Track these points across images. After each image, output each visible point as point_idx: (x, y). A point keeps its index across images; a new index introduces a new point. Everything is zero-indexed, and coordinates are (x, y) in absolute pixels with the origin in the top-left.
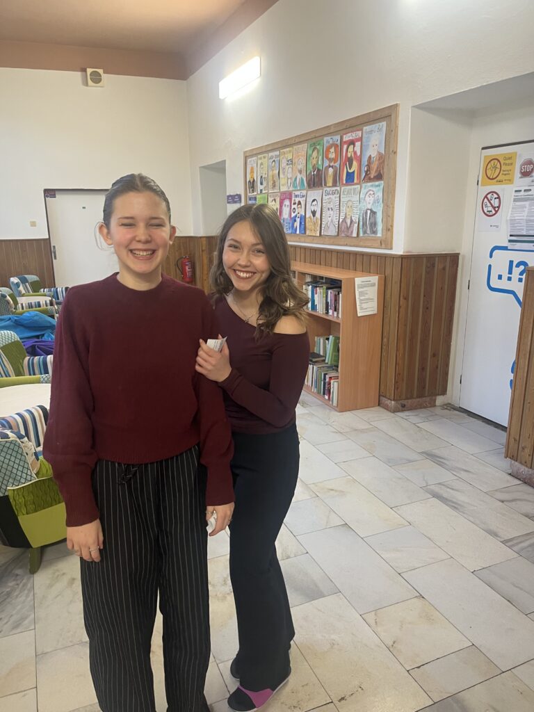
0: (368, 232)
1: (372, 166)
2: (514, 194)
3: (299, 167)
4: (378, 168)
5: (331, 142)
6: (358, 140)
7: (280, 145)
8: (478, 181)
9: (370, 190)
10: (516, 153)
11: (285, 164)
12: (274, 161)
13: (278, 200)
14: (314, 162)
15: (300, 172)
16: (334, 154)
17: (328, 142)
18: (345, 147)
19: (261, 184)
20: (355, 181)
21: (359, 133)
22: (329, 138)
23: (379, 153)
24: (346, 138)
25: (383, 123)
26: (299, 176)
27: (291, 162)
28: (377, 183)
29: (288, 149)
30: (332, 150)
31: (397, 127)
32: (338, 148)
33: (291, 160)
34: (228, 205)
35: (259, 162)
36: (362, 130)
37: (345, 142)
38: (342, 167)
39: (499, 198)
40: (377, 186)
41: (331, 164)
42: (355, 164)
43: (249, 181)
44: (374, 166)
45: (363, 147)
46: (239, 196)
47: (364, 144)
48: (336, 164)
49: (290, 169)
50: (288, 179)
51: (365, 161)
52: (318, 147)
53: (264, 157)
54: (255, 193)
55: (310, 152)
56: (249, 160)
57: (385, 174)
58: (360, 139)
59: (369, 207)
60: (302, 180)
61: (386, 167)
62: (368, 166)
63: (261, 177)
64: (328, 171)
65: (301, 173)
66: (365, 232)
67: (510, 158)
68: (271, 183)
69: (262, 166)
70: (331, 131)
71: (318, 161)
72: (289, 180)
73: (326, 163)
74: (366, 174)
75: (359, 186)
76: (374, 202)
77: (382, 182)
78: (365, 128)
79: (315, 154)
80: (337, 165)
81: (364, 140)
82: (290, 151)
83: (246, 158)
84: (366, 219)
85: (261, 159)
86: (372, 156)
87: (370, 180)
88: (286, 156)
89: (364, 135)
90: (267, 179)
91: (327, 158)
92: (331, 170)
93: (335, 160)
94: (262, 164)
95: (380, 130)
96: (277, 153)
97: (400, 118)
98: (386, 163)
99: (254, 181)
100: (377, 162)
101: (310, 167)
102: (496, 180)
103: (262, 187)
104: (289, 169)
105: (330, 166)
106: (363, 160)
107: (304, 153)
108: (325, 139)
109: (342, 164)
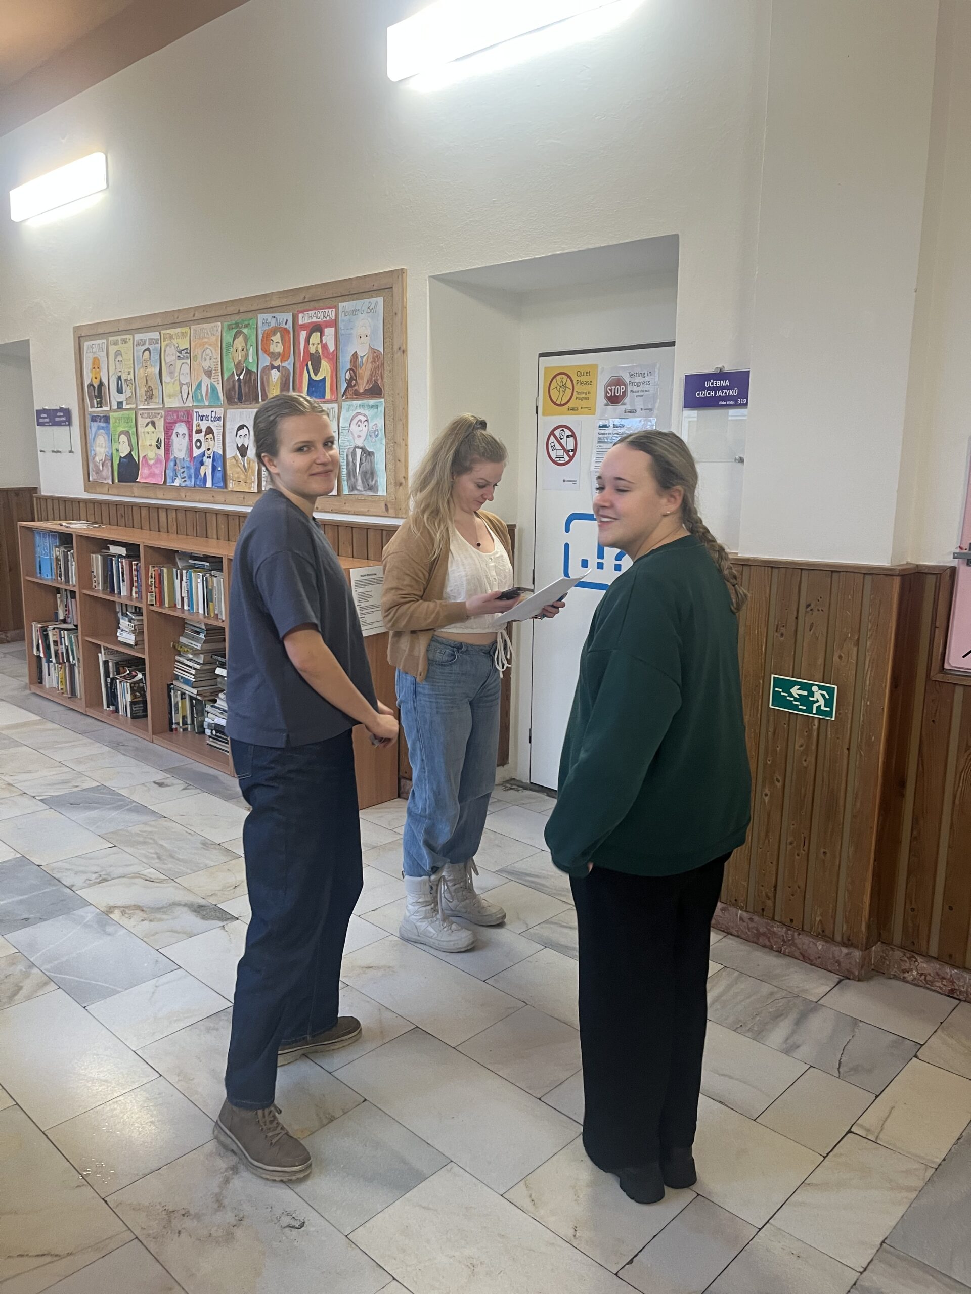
0: (360, 486)
1: (360, 371)
2: (598, 430)
3: (206, 365)
4: (371, 375)
5: (273, 324)
6: (328, 324)
7: (159, 321)
8: (537, 407)
9: (359, 414)
10: (596, 366)
11: (174, 358)
12: (148, 349)
13: (160, 424)
14: (239, 357)
15: (209, 373)
16: (280, 345)
17: (265, 323)
18: (303, 334)
19: (120, 391)
20: (328, 396)
21: (332, 313)
22: (268, 317)
23: (373, 351)
24: (303, 319)
25: (378, 299)
26: (206, 382)
27: (186, 354)
28: (372, 402)
29: (178, 330)
30: (277, 337)
31: (404, 307)
32: (289, 335)
33: (188, 351)
34: (38, 428)
35: (113, 349)
36: (336, 307)
37: (304, 327)
38: (298, 371)
39: (573, 435)
40: (372, 407)
41: (276, 364)
42: (325, 366)
43: (91, 385)
44: (365, 373)
45: (341, 338)
46: (67, 413)
47: (341, 332)
48: (285, 364)
49: (186, 369)
50: (181, 385)
51: (345, 362)
52: (245, 330)
53: (125, 341)
54: (104, 409)
55: (228, 338)
56: (86, 345)
57: (386, 388)
58: (334, 323)
59: (359, 443)
60: (214, 389)
61: (387, 374)
62: (353, 370)
63: (119, 378)
64: (269, 375)
65: (209, 376)
66: (353, 488)
67: (588, 373)
68: (141, 392)
69: (119, 358)
70: (272, 304)
71: (247, 356)
72: (185, 388)
73: (265, 361)
74: (349, 385)
75: (335, 406)
76: (369, 435)
77: (383, 400)
78: (341, 305)
79: (239, 342)
80: (288, 365)
81: (341, 325)
82: (183, 335)
83: (79, 340)
84: (355, 464)
85: (116, 343)
86: (360, 354)
87: (357, 395)
88: (175, 341)
89: (341, 317)
90: (132, 383)
91: (266, 351)
92: (275, 375)
93: (284, 357)
94: (118, 354)
95: (371, 310)
96: (155, 335)
97: (410, 294)
98: (387, 368)
99: (101, 384)
100: (369, 366)
101: (230, 366)
102: (567, 406)
103: (122, 398)
104: (183, 369)
105: (273, 367)
106: (341, 360)
107: (215, 339)
108: (261, 317)
109: (298, 366)
